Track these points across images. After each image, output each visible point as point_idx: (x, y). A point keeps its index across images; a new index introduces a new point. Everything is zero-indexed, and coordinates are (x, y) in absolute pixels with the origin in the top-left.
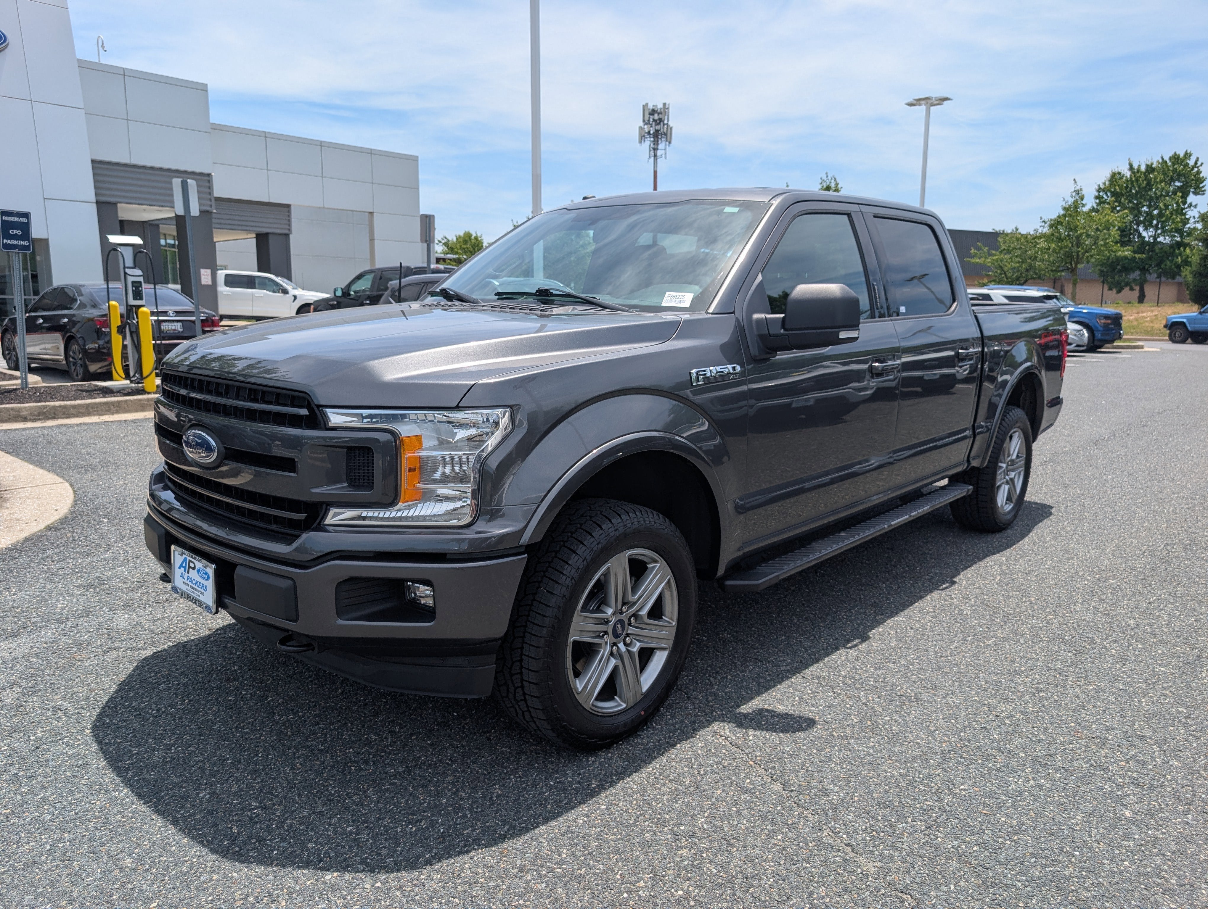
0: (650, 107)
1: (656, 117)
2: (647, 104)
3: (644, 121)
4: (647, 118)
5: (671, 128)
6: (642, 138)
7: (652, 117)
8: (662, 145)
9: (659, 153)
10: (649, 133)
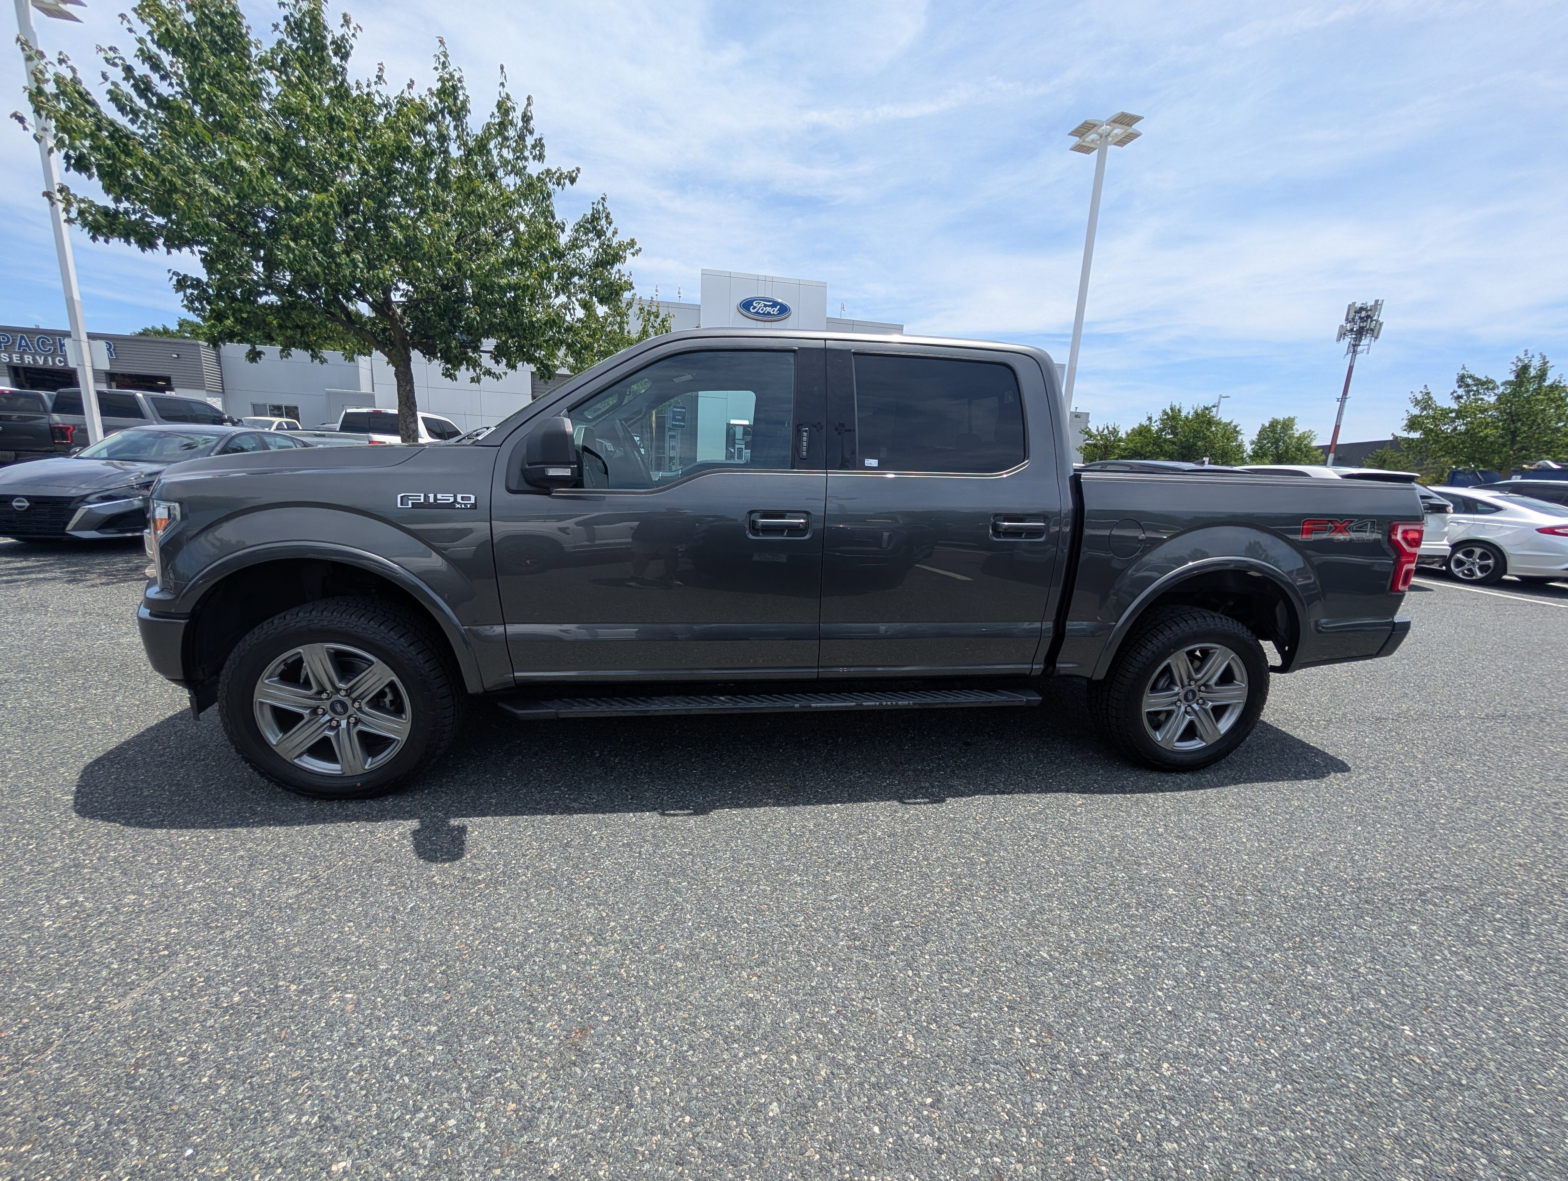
0: (1358, 305)
1: (1363, 314)
2: (1354, 303)
3: (1347, 319)
4: (1351, 316)
5: (1381, 324)
6: (1342, 335)
7: (1358, 315)
8: (1365, 341)
9: (1359, 349)
10: (1352, 330)
